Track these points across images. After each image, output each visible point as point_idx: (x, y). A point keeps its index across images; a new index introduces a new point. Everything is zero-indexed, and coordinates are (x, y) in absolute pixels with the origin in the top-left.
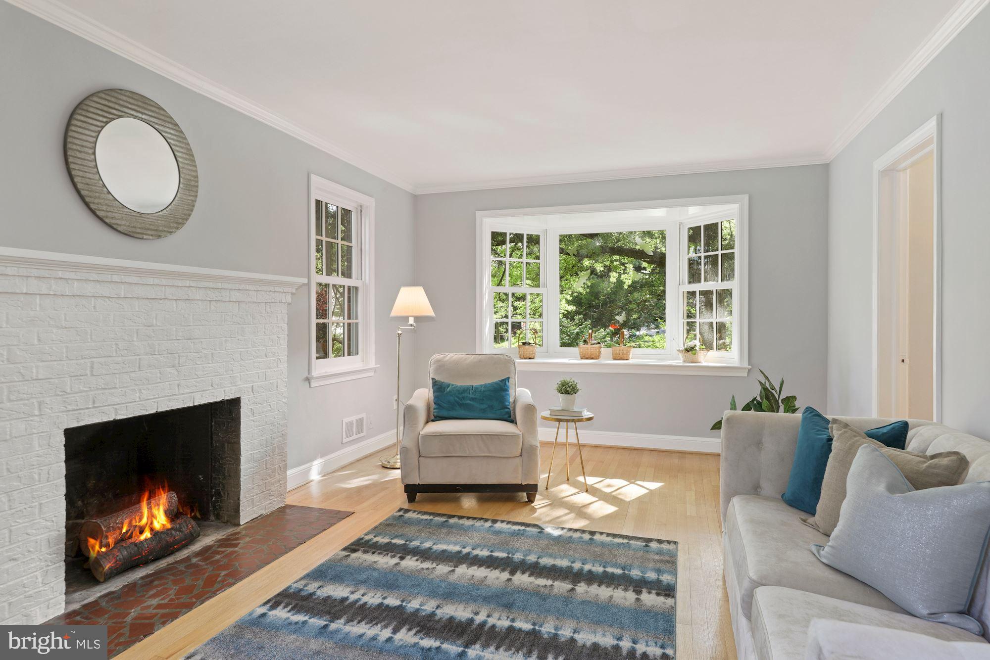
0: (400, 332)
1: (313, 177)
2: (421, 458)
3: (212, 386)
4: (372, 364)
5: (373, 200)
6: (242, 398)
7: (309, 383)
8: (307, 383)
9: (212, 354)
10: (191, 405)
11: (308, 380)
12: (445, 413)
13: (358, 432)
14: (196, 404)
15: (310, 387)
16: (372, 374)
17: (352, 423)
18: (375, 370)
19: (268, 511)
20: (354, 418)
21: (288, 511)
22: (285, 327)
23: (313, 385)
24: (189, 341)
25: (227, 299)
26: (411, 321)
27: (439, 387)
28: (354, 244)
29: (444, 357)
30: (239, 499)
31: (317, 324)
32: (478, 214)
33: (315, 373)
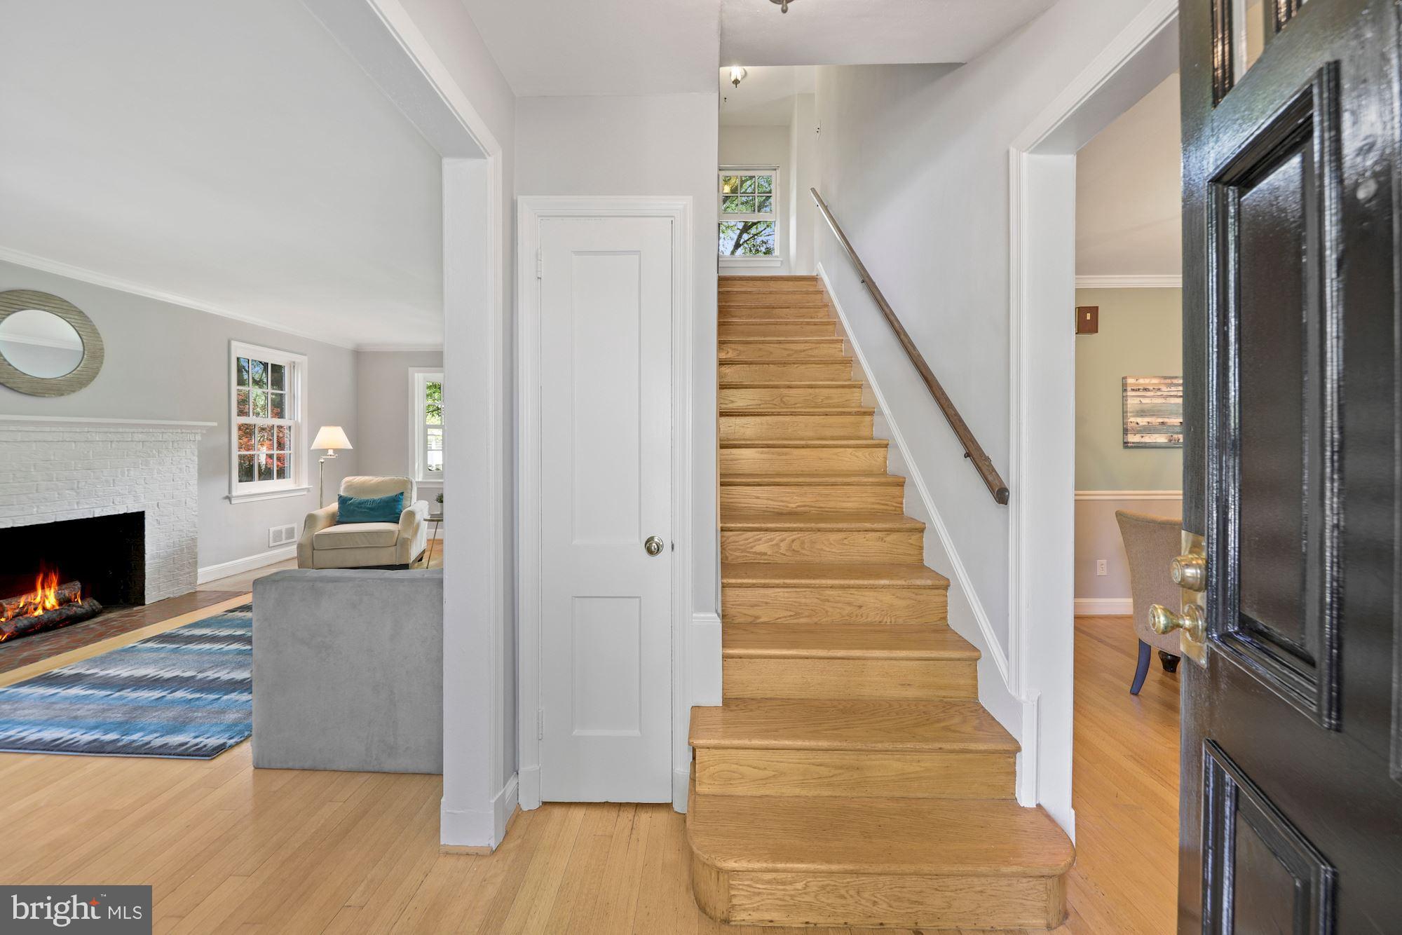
0: (322, 461)
1: (234, 343)
2: (314, 551)
3: (113, 503)
4: (305, 485)
5: (305, 358)
6: (146, 512)
7: (230, 501)
8: (227, 501)
9: (114, 480)
10: (91, 517)
11: (229, 498)
12: (344, 519)
13: (287, 538)
14: (96, 516)
15: (231, 503)
16: (305, 493)
17: (281, 532)
18: (308, 490)
19: (177, 595)
20: (284, 528)
21: (198, 594)
22: (196, 459)
23: (233, 502)
24: (89, 471)
25: (130, 439)
26: (331, 452)
27: (343, 501)
28: (286, 391)
29: (353, 480)
30: (144, 585)
31: (240, 457)
32: (410, 369)
33: (234, 494)
